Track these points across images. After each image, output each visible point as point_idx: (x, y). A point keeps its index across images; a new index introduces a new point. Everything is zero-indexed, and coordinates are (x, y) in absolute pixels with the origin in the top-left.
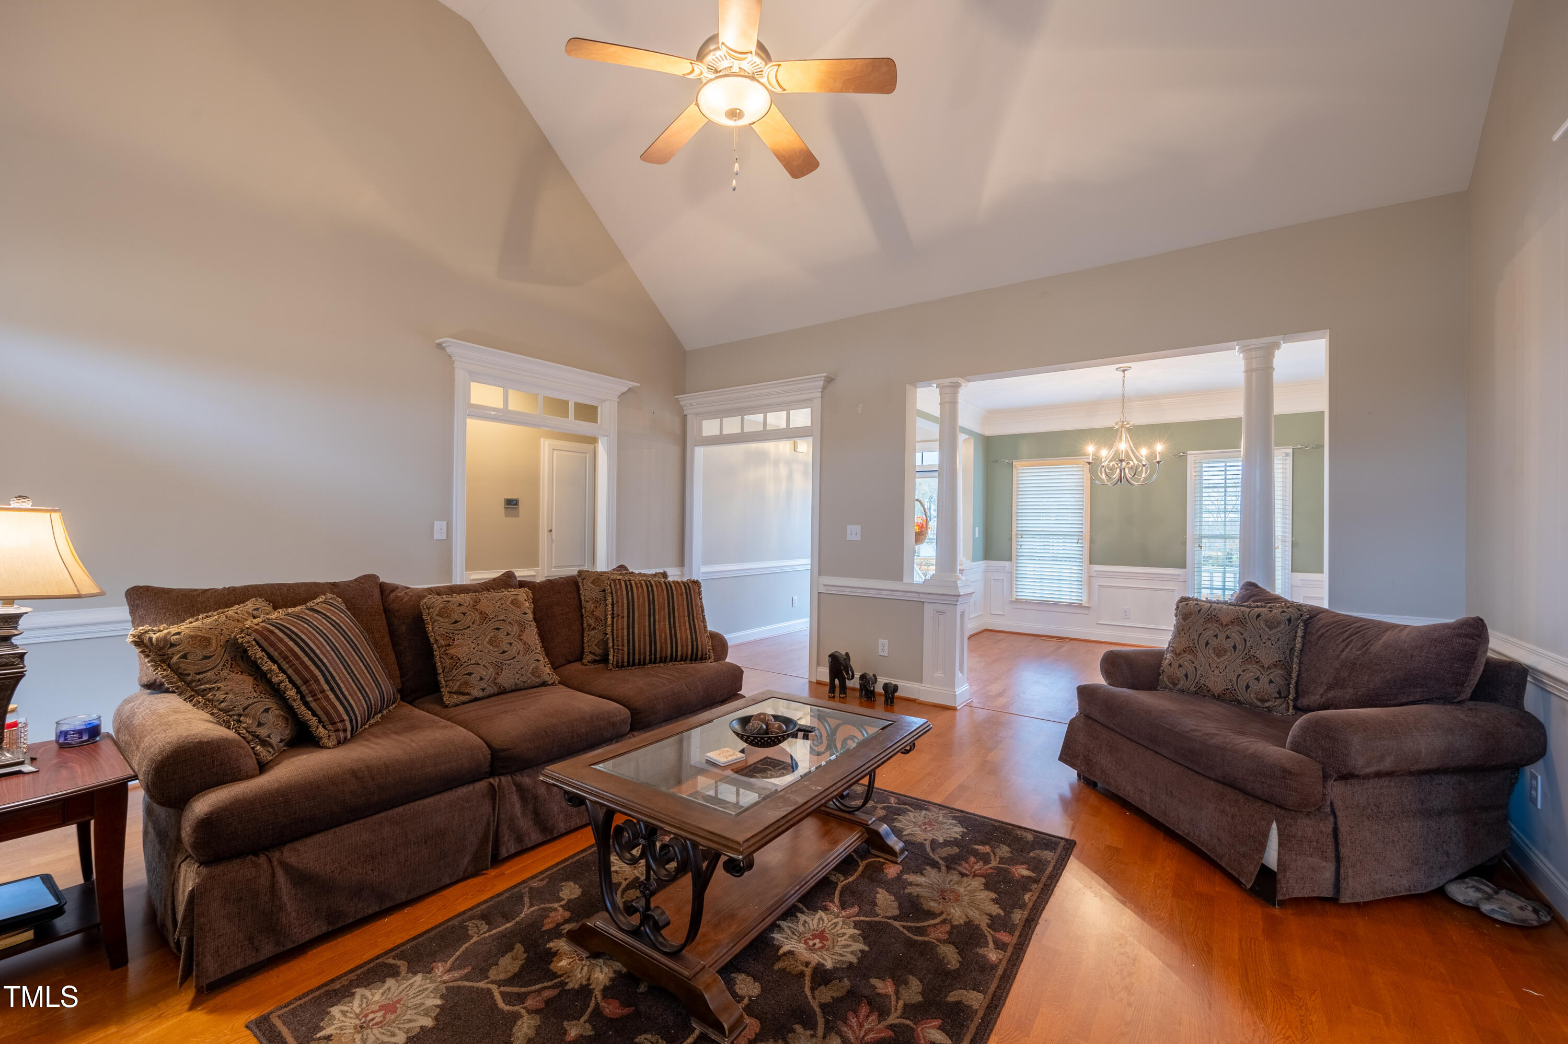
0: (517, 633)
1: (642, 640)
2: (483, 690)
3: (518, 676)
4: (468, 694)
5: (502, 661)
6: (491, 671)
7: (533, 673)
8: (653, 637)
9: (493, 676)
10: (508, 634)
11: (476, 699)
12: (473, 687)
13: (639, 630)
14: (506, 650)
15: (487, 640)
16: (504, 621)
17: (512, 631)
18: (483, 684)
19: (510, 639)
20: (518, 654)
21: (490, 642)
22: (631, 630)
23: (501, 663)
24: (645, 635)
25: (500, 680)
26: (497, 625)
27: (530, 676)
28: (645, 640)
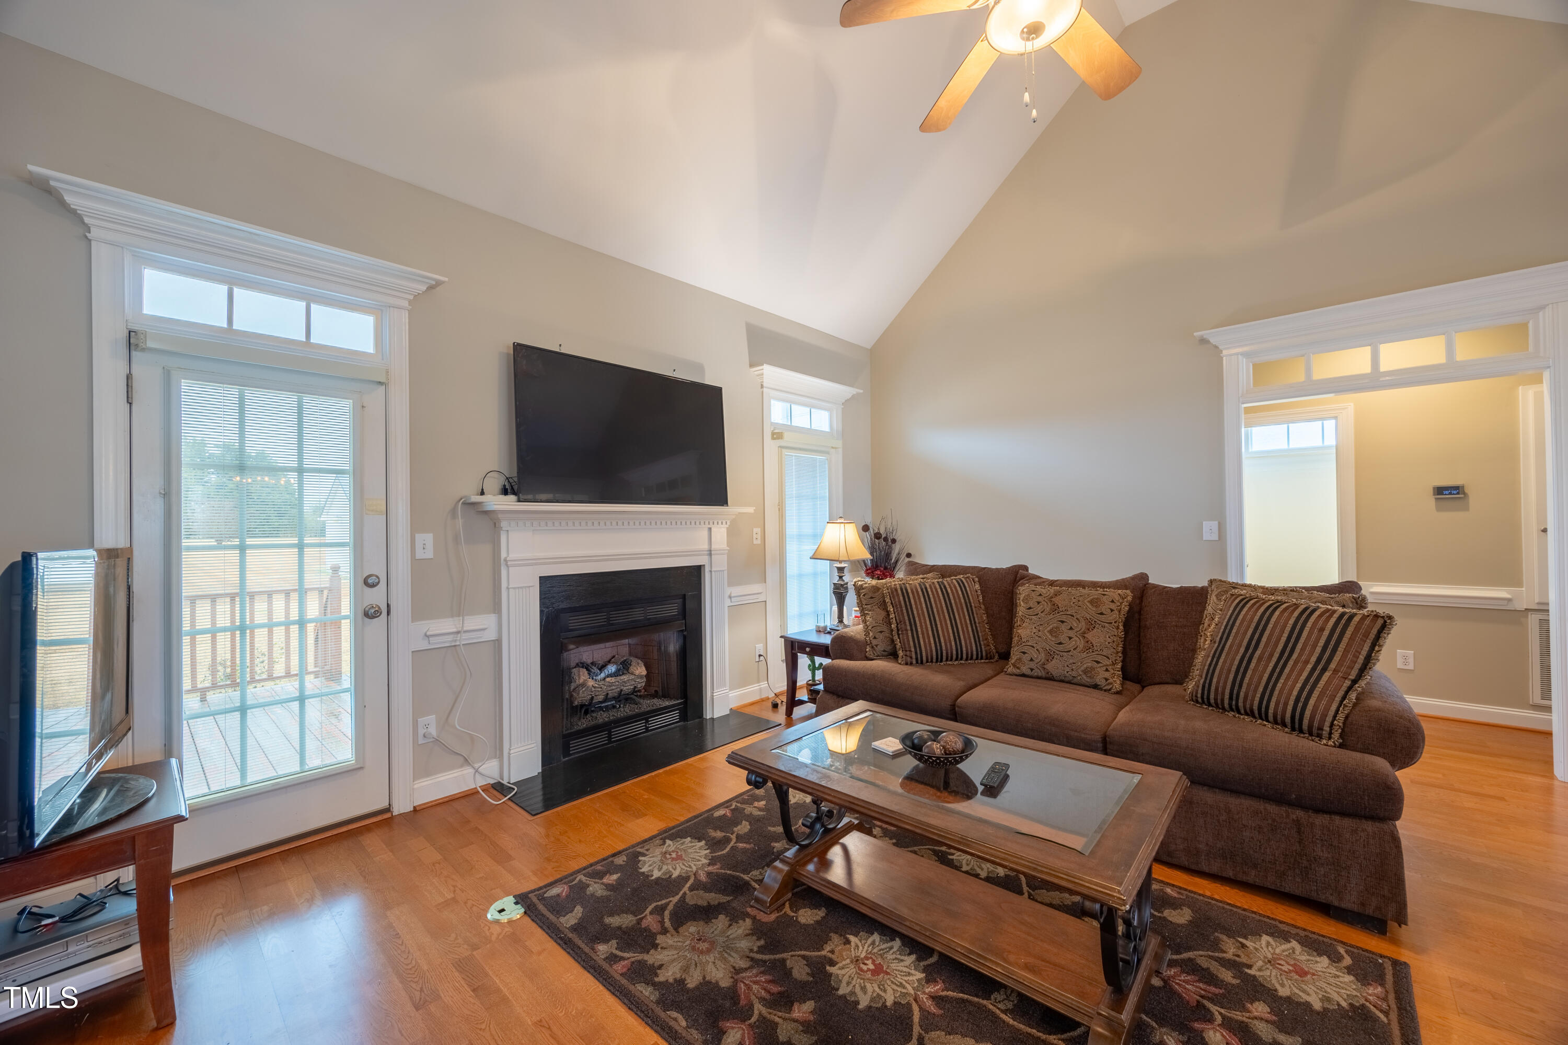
0: (1082, 630)
1: (1224, 676)
2: (1032, 670)
3: (1067, 669)
4: (1018, 668)
5: (1055, 651)
6: (1043, 656)
7: (1085, 672)
8: (1239, 677)
9: (1043, 661)
10: (1071, 629)
11: (1024, 675)
12: (1024, 664)
13: (1225, 662)
14: (1063, 642)
15: (1049, 629)
16: (1073, 616)
17: (1076, 627)
18: (1032, 665)
19: (1071, 633)
20: (1074, 649)
21: (1051, 632)
22: (1215, 659)
23: (1054, 652)
24: (1229, 671)
25: (1049, 666)
26: (1064, 618)
27: (1081, 673)
28: (1227, 678)
